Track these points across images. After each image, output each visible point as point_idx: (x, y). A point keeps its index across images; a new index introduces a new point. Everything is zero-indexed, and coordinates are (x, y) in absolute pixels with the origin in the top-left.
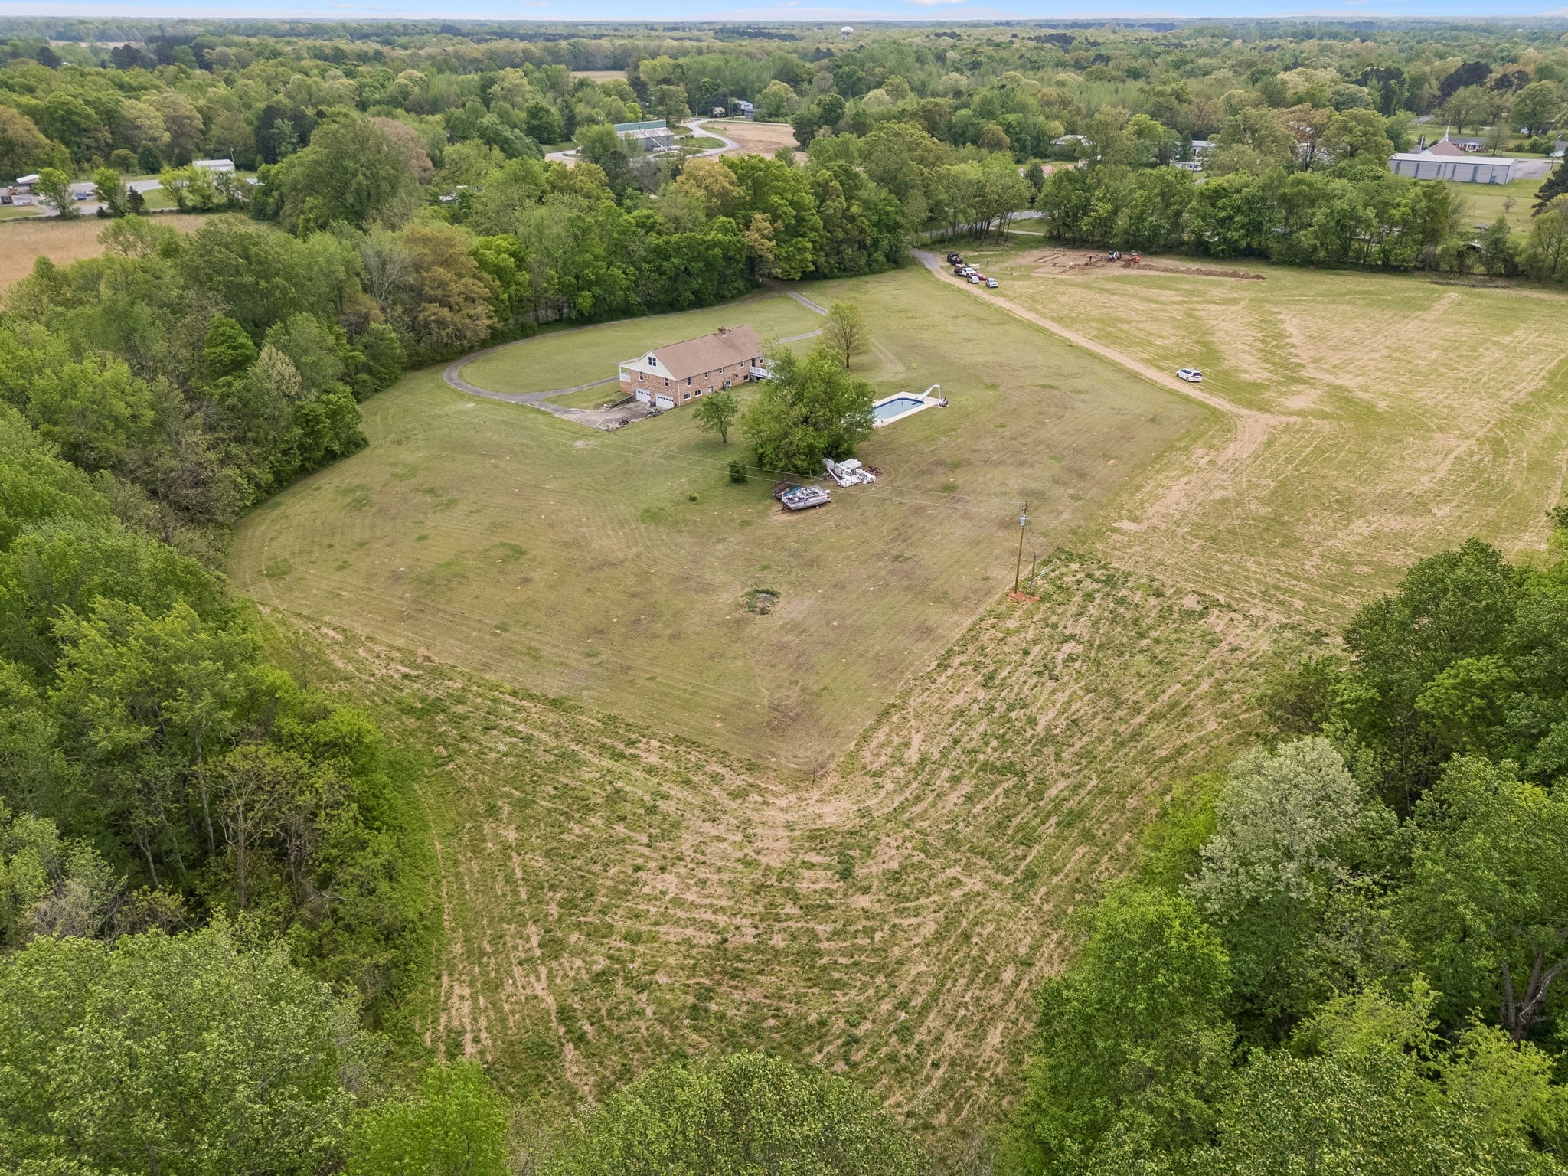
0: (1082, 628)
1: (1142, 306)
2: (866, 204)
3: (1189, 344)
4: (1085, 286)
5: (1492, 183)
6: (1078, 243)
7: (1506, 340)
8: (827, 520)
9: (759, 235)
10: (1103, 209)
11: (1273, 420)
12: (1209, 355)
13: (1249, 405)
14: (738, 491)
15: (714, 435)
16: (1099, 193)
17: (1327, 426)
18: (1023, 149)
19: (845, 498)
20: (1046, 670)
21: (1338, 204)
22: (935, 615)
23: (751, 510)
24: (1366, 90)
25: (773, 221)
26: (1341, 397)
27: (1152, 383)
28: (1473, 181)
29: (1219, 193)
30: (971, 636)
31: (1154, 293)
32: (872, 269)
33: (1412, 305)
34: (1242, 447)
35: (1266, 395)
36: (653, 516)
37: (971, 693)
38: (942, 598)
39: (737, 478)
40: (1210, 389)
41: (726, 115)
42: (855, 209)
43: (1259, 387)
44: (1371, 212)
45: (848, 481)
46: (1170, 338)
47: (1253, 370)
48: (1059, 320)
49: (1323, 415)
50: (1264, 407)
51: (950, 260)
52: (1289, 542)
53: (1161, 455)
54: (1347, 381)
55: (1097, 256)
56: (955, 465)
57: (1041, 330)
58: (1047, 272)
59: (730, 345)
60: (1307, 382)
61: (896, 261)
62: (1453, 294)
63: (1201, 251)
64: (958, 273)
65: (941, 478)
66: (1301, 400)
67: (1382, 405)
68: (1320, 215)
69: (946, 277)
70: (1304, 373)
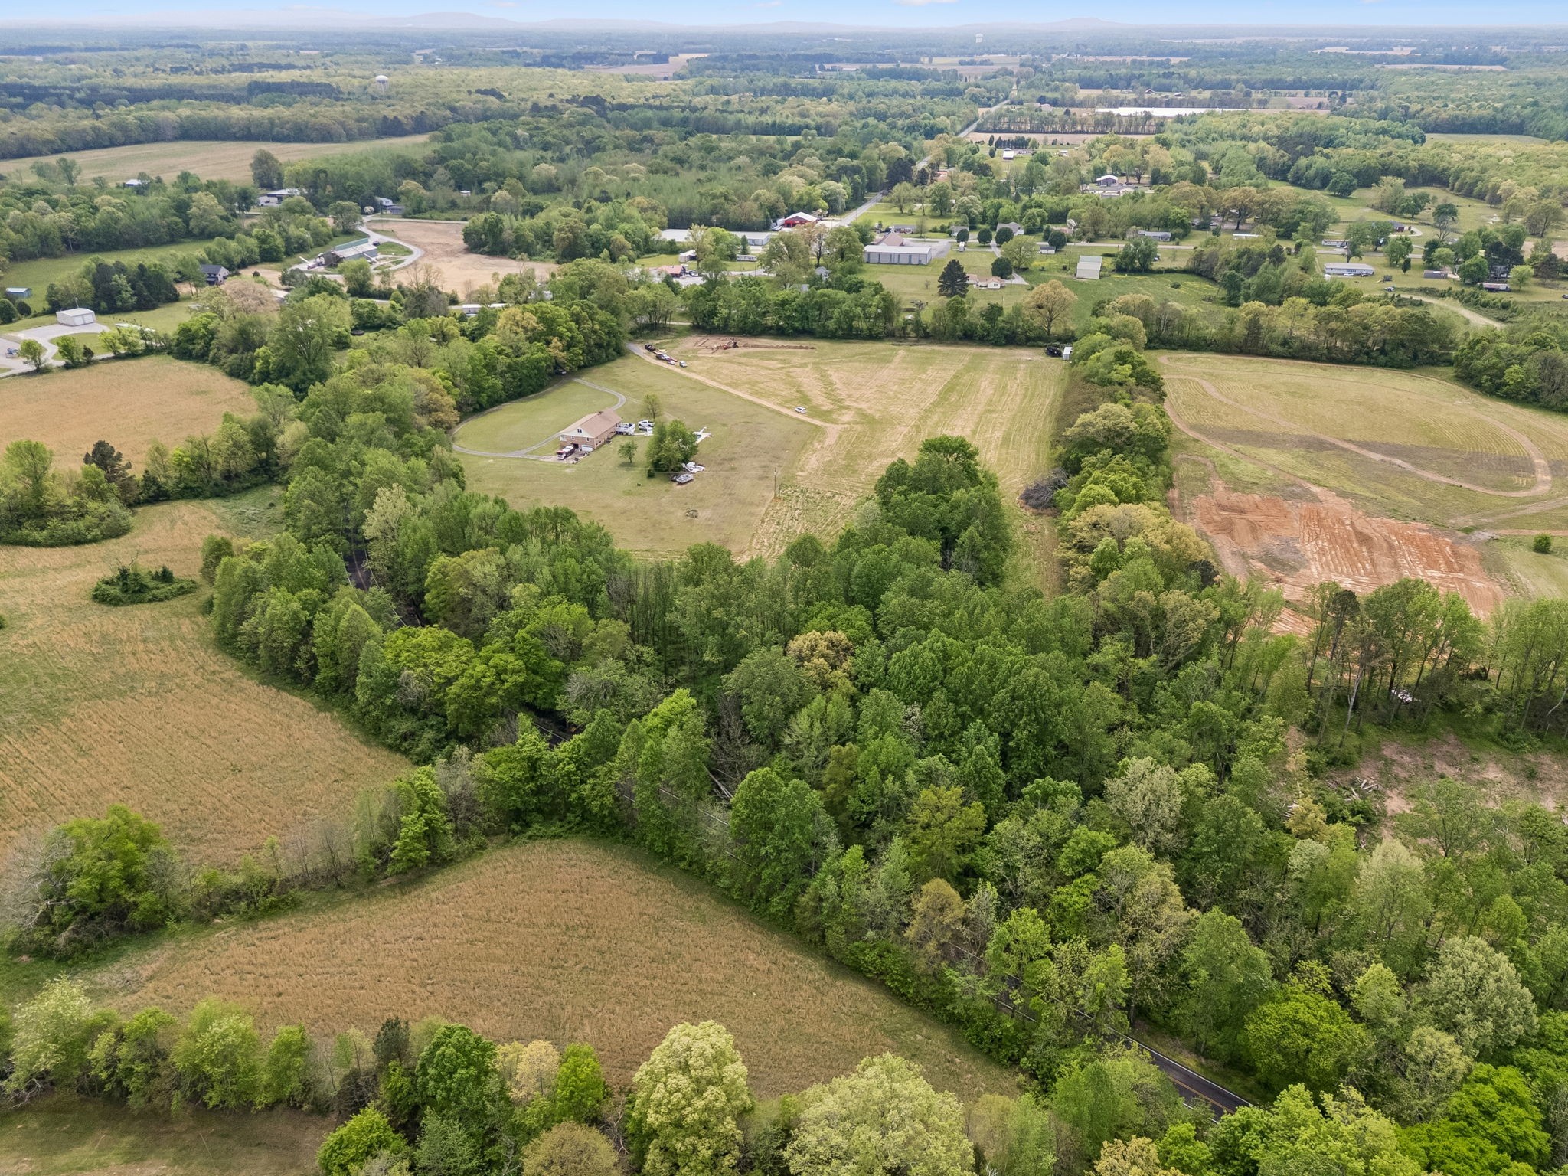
0: (799, 506)
1: (764, 372)
2: (601, 323)
3: (794, 394)
4: (731, 362)
5: (920, 264)
6: (712, 331)
7: (924, 376)
8: (696, 485)
9: (556, 349)
10: (724, 312)
11: (839, 427)
12: (805, 399)
13: (828, 421)
14: (653, 480)
15: (627, 460)
16: (720, 303)
17: (858, 428)
18: (638, 248)
19: (697, 475)
20: (793, 518)
21: (845, 307)
22: (753, 509)
23: (666, 486)
24: (840, 185)
25: (561, 339)
26: (861, 413)
27: (787, 416)
28: (910, 264)
29: (784, 303)
30: (767, 513)
31: (766, 363)
32: (610, 359)
33: (885, 360)
34: (831, 440)
35: (834, 416)
36: (629, 493)
37: (774, 527)
38: (752, 504)
39: (650, 476)
40: (810, 416)
41: (375, 212)
42: (597, 327)
43: (830, 412)
44: (859, 310)
45: (695, 470)
46: (786, 392)
47: (827, 406)
48: (729, 385)
49: (857, 423)
50: (834, 422)
51: (647, 347)
52: (854, 472)
53: (803, 446)
54: (863, 406)
55: (727, 340)
56: (731, 460)
57: (724, 392)
58: (703, 352)
59: (606, 419)
60: (846, 408)
61: (620, 353)
62: (902, 351)
63: (780, 333)
64: (659, 357)
65: (728, 465)
66: (847, 417)
67: (877, 416)
68: (836, 313)
69: (650, 359)
70: (846, 403)
